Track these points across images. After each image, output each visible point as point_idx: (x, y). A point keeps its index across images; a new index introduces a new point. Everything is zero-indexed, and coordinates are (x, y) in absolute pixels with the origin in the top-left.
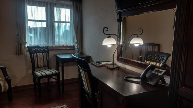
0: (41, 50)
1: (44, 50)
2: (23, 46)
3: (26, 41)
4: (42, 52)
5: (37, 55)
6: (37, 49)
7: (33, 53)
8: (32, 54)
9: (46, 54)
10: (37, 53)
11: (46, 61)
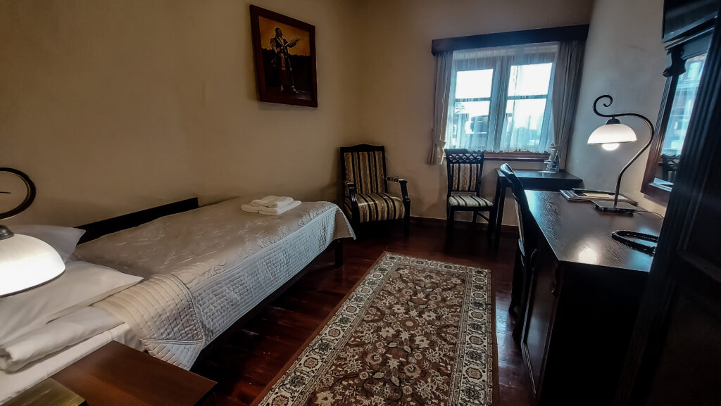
0: (468, 158)
1: (475, 158)
2: (438, 149)
3: (446, 141)
4: (471, 163)
5: (459, 167)
6: (461, 155)
7: (453, 163)
8: (451, 165)
9: (477, 166)
10: (459, 163)
11: (475, 182)
